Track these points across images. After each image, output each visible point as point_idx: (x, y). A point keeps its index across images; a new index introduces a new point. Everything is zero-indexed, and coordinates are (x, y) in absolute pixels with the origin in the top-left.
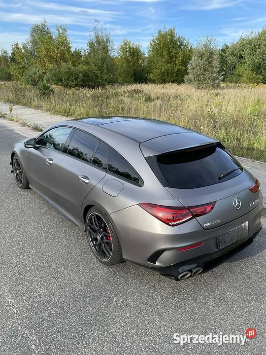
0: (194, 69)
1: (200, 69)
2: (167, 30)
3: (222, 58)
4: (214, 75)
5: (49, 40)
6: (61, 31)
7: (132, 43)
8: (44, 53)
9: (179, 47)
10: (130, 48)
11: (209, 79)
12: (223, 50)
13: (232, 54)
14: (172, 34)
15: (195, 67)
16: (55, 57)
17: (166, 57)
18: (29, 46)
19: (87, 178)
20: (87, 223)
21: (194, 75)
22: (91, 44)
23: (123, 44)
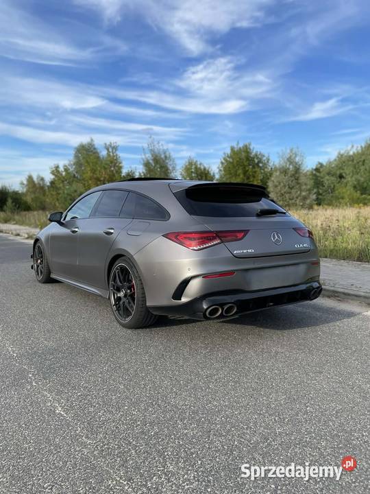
0: (276, 186)
1: (285, 186)
2: (241, 145)
3: (316, 179)
4: (304, 194)
5: (95, 160)
6: (110, 150)
7: (199, 163)
8: (89, 174)
9: (258, 164)
10: (196, 168)
11: (297, 198)
12: (317, 170)
13: (329, 174)
14: (246, 150)
15: (277, 184)
16: (102, 179)
17: (242, 176)
18: (71, 169)
19: (112, 229)
20: (111, 282)
21: (277, 193)
22: (147, 164)
23: (187, 164)
